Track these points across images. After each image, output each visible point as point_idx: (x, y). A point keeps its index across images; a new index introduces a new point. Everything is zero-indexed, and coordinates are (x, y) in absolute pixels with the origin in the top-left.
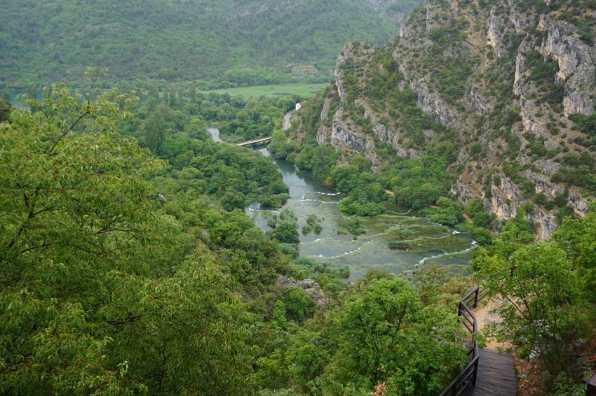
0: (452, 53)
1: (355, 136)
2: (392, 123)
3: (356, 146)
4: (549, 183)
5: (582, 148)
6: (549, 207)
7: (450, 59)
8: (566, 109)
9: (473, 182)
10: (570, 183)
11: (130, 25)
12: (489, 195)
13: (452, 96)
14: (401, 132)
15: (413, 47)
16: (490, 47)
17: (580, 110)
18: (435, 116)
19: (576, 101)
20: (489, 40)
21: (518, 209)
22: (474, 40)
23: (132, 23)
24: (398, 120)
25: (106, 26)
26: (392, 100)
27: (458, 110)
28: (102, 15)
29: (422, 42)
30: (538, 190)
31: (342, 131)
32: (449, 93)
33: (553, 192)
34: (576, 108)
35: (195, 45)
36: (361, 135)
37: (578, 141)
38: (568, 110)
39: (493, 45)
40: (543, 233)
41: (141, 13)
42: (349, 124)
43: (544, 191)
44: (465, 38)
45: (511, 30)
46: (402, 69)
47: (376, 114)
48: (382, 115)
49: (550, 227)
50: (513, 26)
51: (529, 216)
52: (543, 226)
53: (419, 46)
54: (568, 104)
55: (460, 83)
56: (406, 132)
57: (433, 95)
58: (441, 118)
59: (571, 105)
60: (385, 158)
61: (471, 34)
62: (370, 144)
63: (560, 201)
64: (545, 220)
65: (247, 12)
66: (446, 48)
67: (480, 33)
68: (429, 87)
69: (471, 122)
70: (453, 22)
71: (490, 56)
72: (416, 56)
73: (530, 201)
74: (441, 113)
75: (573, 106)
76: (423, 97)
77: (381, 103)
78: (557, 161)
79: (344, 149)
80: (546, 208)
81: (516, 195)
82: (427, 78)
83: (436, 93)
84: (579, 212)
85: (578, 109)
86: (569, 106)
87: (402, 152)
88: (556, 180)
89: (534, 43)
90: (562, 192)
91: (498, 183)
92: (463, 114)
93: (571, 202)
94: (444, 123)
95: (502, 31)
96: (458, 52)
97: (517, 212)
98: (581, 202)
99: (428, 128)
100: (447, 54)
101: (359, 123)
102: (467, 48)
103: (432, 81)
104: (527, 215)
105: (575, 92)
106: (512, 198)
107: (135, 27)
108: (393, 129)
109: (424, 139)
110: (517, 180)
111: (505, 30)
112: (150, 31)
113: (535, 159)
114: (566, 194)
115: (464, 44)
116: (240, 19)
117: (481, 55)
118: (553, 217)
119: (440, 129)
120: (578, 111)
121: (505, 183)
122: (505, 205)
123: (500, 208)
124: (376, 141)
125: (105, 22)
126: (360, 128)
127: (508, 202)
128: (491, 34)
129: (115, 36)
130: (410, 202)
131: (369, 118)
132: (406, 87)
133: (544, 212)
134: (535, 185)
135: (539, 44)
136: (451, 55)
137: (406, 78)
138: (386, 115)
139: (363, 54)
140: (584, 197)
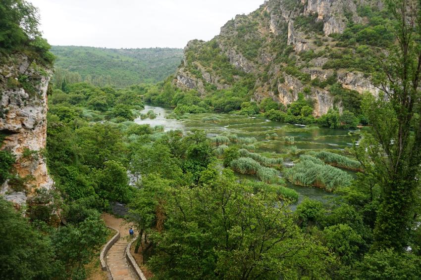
0: (250, 36)
1: (191, 79)
2: (214, 72)
3: (192, 86)
4: (322, 70)
5: (342, 48)
6: (322, 86)
7: (248, 40)
8: (326, 32)
9: (266, 91)
10: (337, 67)
11: (92, 66)
12: (277, 93)
13: (250, 57)
14: (219, 76)
15: (227, 35)
16: (272, 33)
17: (336, 30)
18: (240, 68)
19: (333, 24)
20: (271, 30)
21: (298, 94)
22: (262, 31)
23: (94, 65)
24: (218, 71)
25: (80, 66)
26: (215, 61)
27: (254, 62)
28: (78, 62)
29: (232, 33)
30: (313, 77)
31: (183, 78)
32: (249, 54)
33: (325, 76)
34: (333, 30)
35: (125, 76)
36: (195, 79)
37: (337, 45)
38: (328, 32)
39: (273, 32)
40: (319, 107)
41: (99, 62)
42: (187, 74)
43: (318, 77)
44: (257, 30)
45: (284, 21)
46: (221, 46)
47: (204, 68)
48: (208, 68)
49: (325, 99)
50: (285, 19)
51: (308, 97)
52: (319, 102)
53: (230, 35)
54: (328, 28)
55: (255, 50)
56: (222, 77)
57: (238, 55)
58: (244, 69)
59: (329, 28)
60: (209, 91)
61: (260, 28)
62: (200, 83)
63: (331, 81)
64: (321, 96)
65: (154, 66)
66: (246, 34)
67: (265, 28)
68: (236, 51)
69: (262, 69)
70: (250, 23)
71: (272, 37)
72: (229, 39)
73: (308, 86)
74: (244, 66)
75: (331, 29)
76: (233, 58)
77: (208, 63)
78: (326, 57)
79: (184, 88)
80: (320, 87)
81: (297, 84)
82: (235, 47)
83: (240, 54)
84: (346, 86)
85: (335, 30)
86: (328, 29)
87: (220, 87)
88: (326, 67)
89: (299, 12)
90: (332, 74)
91: (283, 81)
92: (257, 65)
93: (339, 80)
94: (246, 71)
95: (278, 22)
96: (253, 36)
97: (298, 96)
98: (348, 77)
99: (236, 74)
100: (247, 37)
101: (194, 73)
102: (258, 34)
103: (238, 49)
104: (306, 96)
105: (333, 18)
106: (294, 88)
107: (95, 67)
108: (215, 75)
109: (233, 79)
110: (297, 74)
111: (280, 21)
112: (103, 69)
113: (309, 61)
114: (335, 75)
115: (256, 32)
116: (151, 69)
117: (267, 38)
118: (326, 92)
119: (243, 74)
120: (335, 32)
121: (288, 79)
122: (289, 93)
123: (286, 98)
124: (204, 82)
125: (80, 64)
126: (194, 76)
127: (291, 91)
128: (272, 27)
129: (84, 71)
130: (223, 107)
131: (200, 70)
132: (223, 55)
133: (319, 90)
134: (310, 75)
135: (302, 11)
136: (249, 38)
137: (223, 50)
138: (211, 69)
139: (199, 44)
140: (351, 72)
